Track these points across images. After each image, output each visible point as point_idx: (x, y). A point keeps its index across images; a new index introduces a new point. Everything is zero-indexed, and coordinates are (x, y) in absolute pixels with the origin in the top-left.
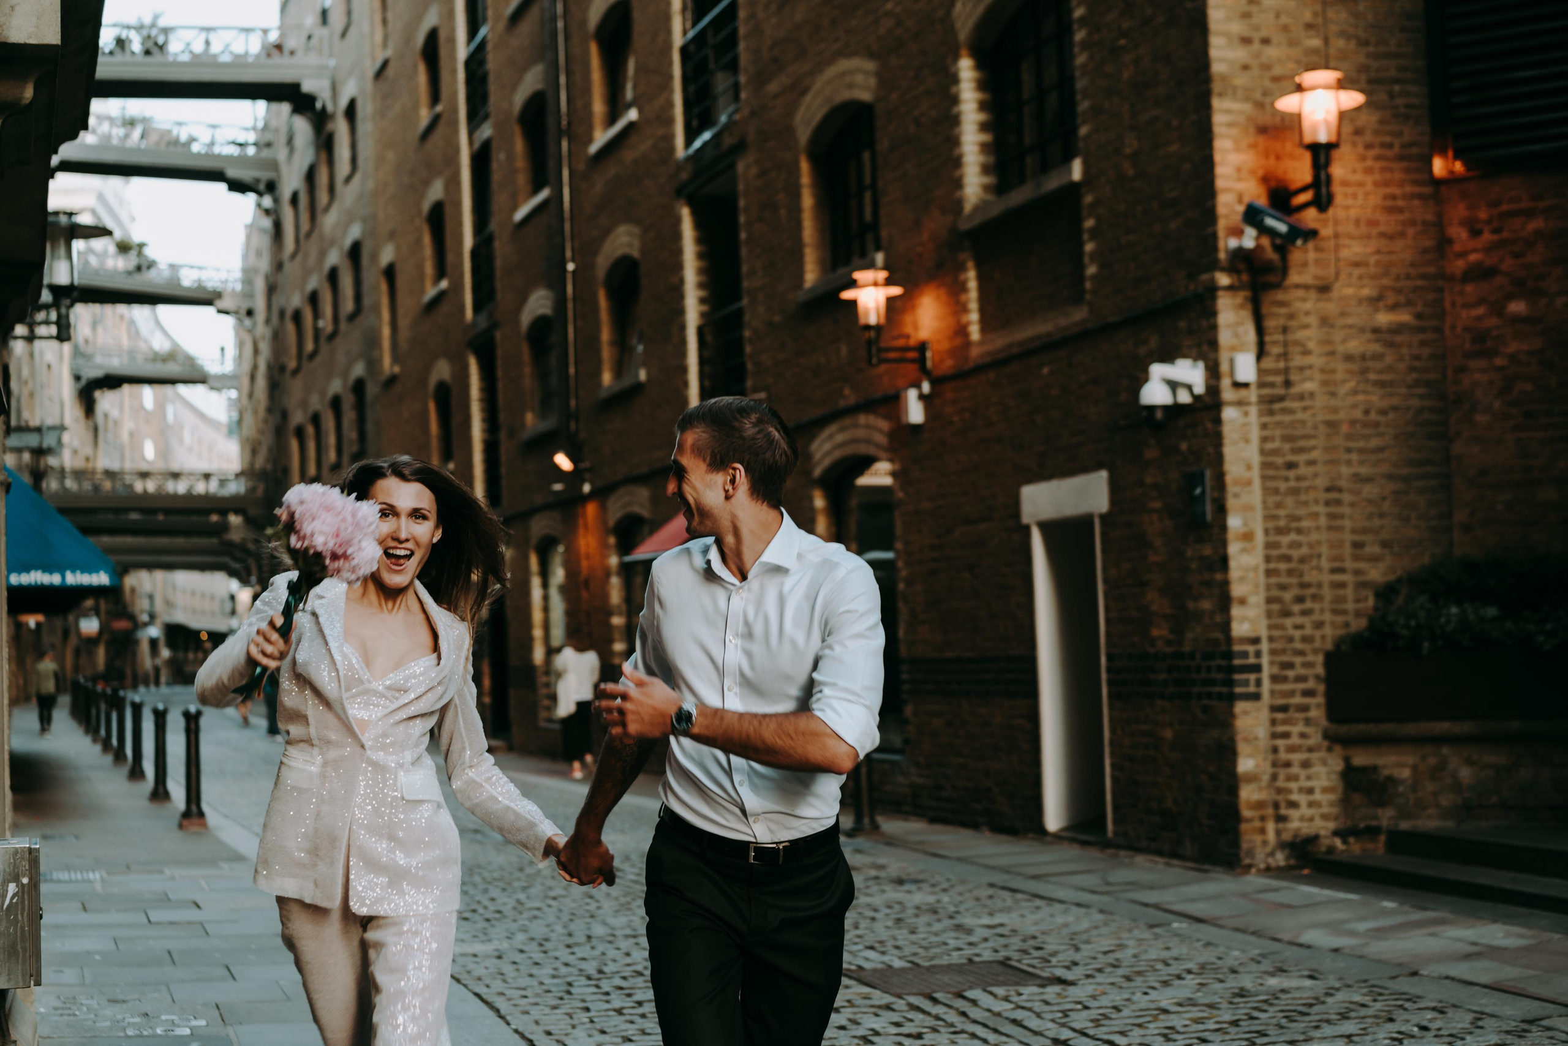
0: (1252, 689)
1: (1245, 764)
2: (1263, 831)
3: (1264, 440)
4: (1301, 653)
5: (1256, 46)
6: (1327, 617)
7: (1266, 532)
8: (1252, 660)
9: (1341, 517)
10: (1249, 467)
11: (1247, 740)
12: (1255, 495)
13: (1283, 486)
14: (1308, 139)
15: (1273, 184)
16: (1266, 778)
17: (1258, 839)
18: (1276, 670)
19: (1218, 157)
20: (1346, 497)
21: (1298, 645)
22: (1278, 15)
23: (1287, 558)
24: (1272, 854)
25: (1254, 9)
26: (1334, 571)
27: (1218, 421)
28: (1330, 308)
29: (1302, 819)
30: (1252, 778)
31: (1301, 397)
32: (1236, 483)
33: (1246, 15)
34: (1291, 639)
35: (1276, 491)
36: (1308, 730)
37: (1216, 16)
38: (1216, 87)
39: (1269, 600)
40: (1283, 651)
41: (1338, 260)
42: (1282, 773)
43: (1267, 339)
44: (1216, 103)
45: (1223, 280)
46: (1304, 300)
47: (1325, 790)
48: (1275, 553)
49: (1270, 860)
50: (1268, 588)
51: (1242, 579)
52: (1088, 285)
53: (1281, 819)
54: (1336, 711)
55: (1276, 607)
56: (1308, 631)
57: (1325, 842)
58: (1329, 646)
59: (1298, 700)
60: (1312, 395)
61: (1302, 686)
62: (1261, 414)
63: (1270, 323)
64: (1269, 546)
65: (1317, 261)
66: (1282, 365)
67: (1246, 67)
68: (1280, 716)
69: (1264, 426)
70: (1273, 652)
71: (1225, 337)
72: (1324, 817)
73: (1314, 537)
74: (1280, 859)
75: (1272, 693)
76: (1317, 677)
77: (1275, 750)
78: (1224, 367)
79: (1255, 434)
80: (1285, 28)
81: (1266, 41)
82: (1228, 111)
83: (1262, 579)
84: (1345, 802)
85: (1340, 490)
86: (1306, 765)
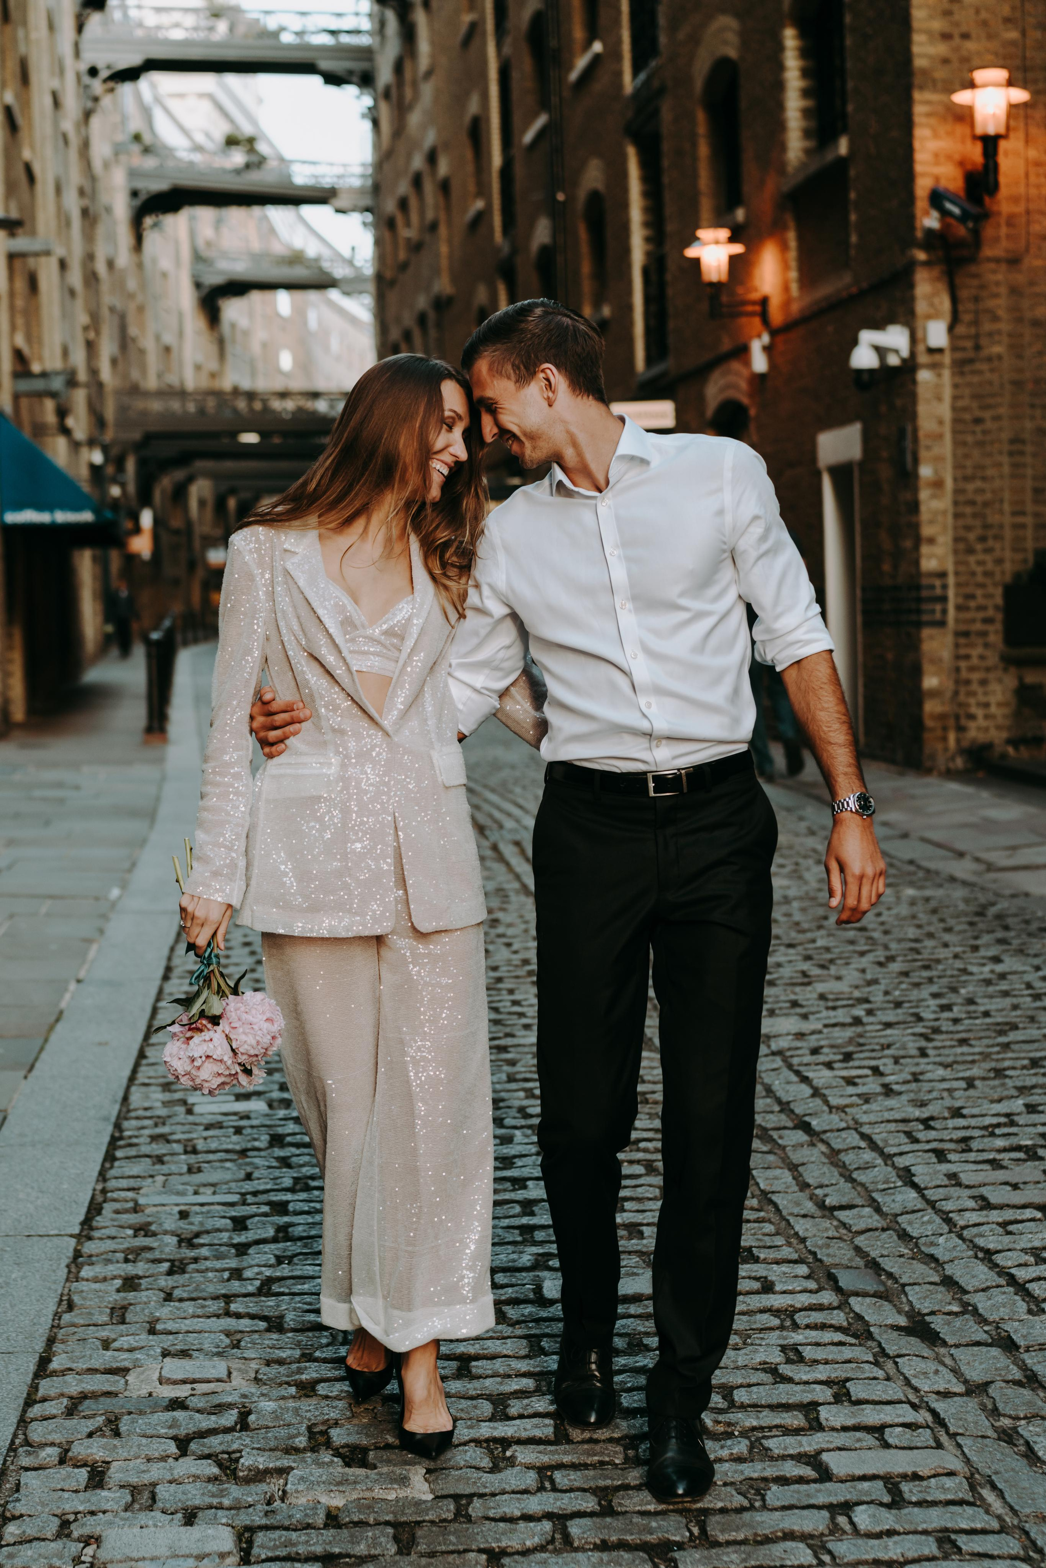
0: (938, 616)
1: (930, 682)
2: (945, 739)
3: (955, 398)
4: (982, 586)
5: (957, 40)
6: (1008, 554)
7: (955, 480)
8: (938, 591)
9: (1024, 465)
10: (941, 422)
11: (932, 661)
12: (946, 447)
13: (970, 439)
14: (979, 131)
15: (969, 167)
16: (948, 694)
17: (939, 746)
18: (960, 601)
19: (917, 145)
20: (1029, 449)
21: (980, 579)
22: (977, 12)
23: (972, 503)
24: (953, 759)
25: (955, 7)
26: (1014, 514)
27: (914, 382)
28: (1020, 278)
29: (979, 729)
30: (935, 693)
31: (989, 359)
32: (928, 436)
33: (947, 13)
34: (973, 574)
35: (965, 444)
36: (988, 653)
37: (919, 15)
38: (917, 80)
39: (957, 540)
40: (967, 584)
41: (1028, 233)
42: (963, 690)
43: (961, 308)
44: (917, 95)
45: (921, 256)
46: (994, 272)
47: (999, 705)
48: (961, 498)
49: (951, 765)
50: (955, 528)
51: (931, 522)
52: (853, 252)
53: (961, 729)
54: (1011, 637)
55: (961, 546)
56: (990, 566)
57: (998, 750)
58: (1008, 578)
59: (978, 626)
60: (1000, 357)
61: (981, 615)
62: (953, 374)
63: (964, 294)
64: (957, 491)
65: (1008, 237)
66: (973, 331)
67: (946, 61)
68: (962, 641)
69: (955, 386)
70: (958, 585)
71: (921, 307)
72: (999, 728)
73: (997, 483)
74: (959, 763)
75: (957, 621)
76: (996, 607)
77: (958, 670)
78: (919, 334)
79: (947, 393)
80: (985, 23)
81: (965, 36)
82: (928, 102)
83: (950, 520)
84: (1017, 715)
85: (1023, 442)
86: (984, 682)
